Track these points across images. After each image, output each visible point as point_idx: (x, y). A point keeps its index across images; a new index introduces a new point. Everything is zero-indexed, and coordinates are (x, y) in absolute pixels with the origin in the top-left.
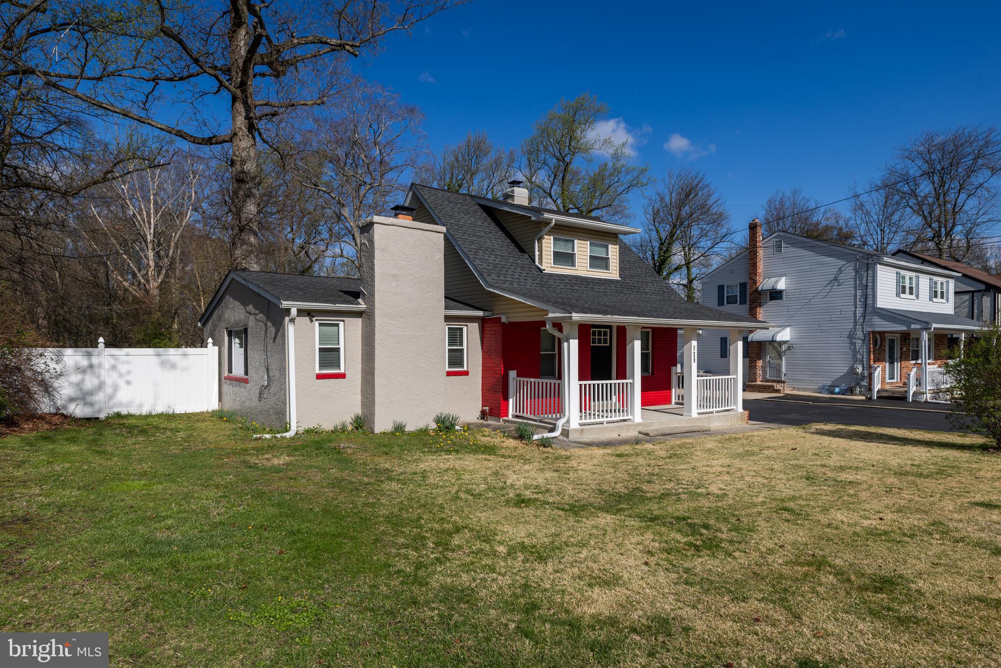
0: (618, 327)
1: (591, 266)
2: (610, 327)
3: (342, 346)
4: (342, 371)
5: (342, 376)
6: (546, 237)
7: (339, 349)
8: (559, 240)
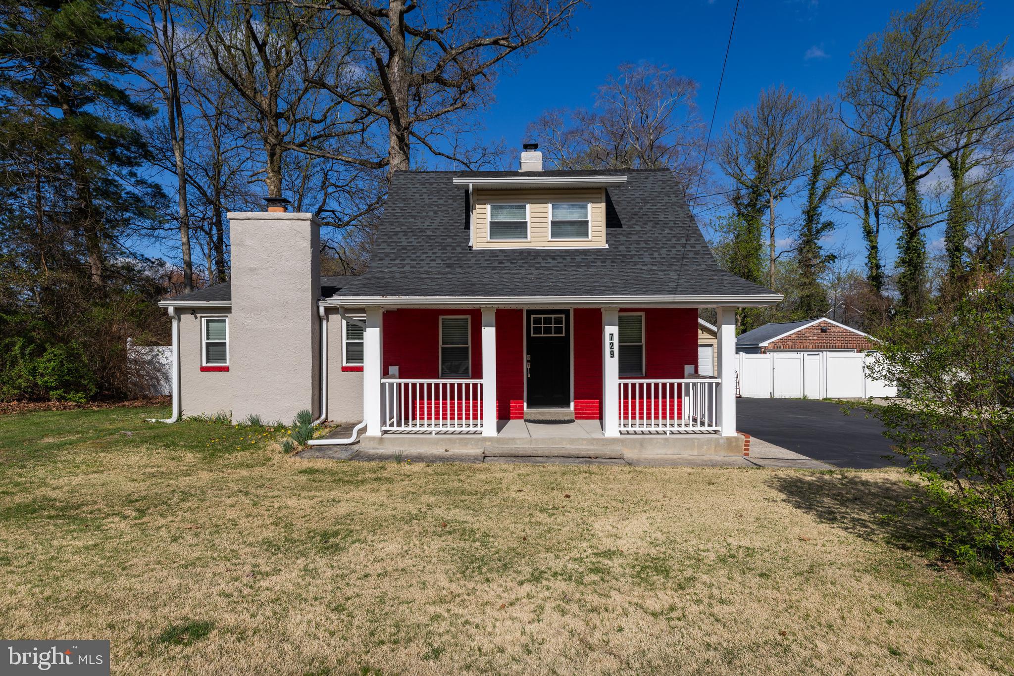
0: (575, 310)
1: (553, 235)
2: (566, 312)
3: (227, 341)
4: (228, 364)
5: (226, 369)
6: (478, 206)
7: (225, 343)
8: (501, 207)
